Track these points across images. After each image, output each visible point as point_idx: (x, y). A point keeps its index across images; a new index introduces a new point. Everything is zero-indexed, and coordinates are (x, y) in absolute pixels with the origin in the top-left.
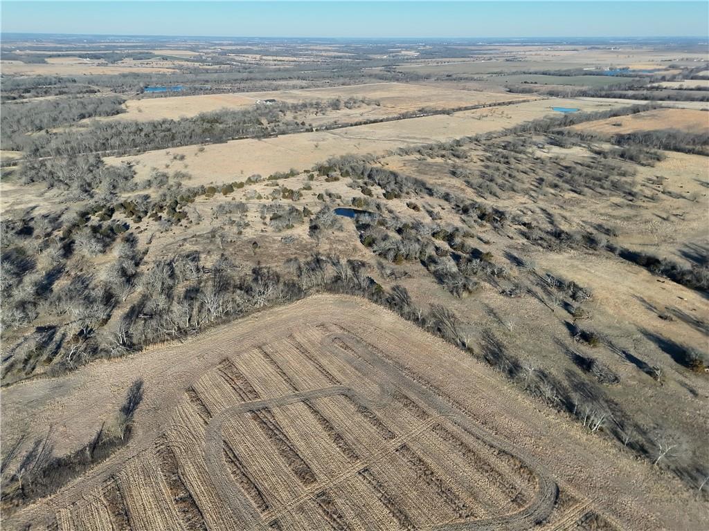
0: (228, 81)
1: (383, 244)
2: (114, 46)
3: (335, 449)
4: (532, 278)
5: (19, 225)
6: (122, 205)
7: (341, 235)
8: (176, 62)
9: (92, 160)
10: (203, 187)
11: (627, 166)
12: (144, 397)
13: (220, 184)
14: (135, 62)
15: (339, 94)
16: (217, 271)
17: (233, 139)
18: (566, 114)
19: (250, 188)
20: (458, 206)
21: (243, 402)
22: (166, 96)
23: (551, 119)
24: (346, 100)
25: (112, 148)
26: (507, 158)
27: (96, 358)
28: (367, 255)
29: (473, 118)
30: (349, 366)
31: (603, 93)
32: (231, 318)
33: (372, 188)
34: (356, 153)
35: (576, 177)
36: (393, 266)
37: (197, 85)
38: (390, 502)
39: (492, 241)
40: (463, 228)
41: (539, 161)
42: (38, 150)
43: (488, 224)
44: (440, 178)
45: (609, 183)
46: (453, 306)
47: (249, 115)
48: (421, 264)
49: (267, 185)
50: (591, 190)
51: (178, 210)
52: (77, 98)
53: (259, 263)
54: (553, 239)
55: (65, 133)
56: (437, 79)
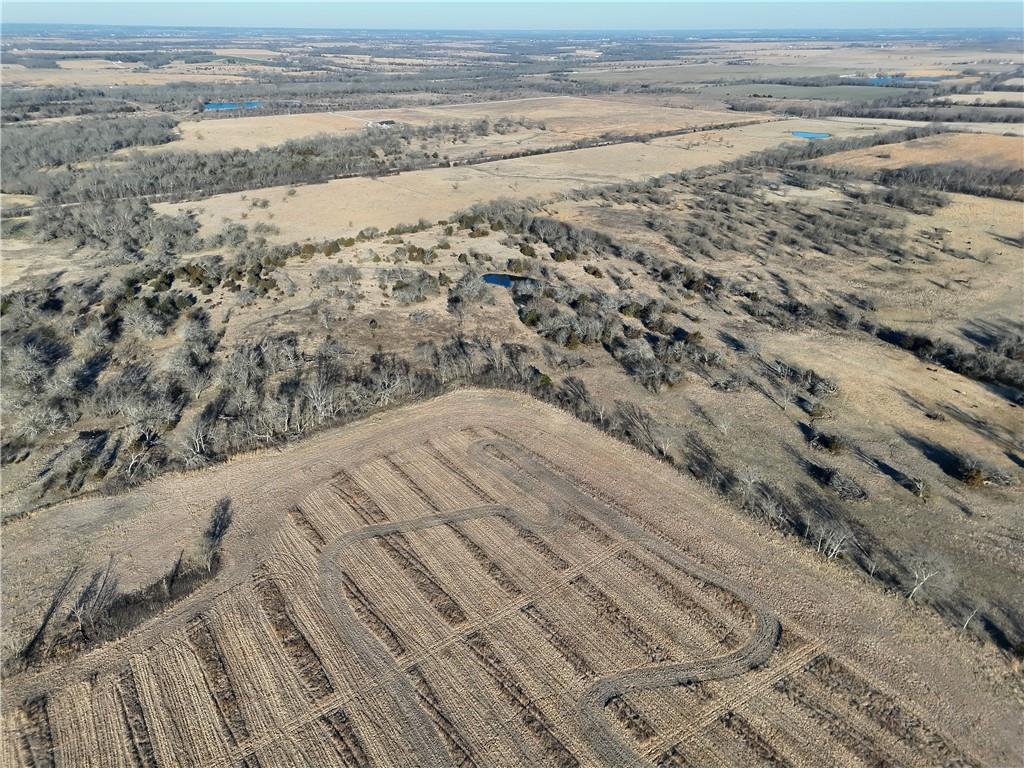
0: (326, 94)
1: (551, 322)
2: (157, 43)
3: (490, 582)
4: (755, 366)
5: (43, 297)
6: (184, 270)
7: (492, 309)
8: (248, 67)
9: (137, 207)
10: (296, 245)
11: (894, 214)
12: (234, 519)
13: (321, 241)
14: (188, 66)
15: (487, 113)
16: (322, 358)
17: (336, 178)
18: (813, 141)
19: (363, 247)
20: (656, 270)
21: (367, 526)
22: (236, 116)
23: (790, 148)
24: (496, 122)
25: (164, 190)
26: (726, 203)
27: (165, 471)
28: (530, 337)
29: (679, 147)
30: (505, 479)
31: (866, 111)
32: (346, 419)
33: (535, 246)
34: (512, 196)
35: (822, 230)
36: (565, 351)
37: (280, 101)
38: (562, 644)
39: (702, 317)
40: (662, 301)
41: (770, 207)
42: (59, 193)
43: (697, 295)
44: (630, 232)
45: (868, 237)
46: (646, 402)
47: (358, 144)
48: (603, 349)
49: (387, 242)
50: (842, 248)
51: (263, 277)
52: (108, 119)
53: (380, 348)
54: (787, 314)
55: (95, 169)
56: (628, 92)
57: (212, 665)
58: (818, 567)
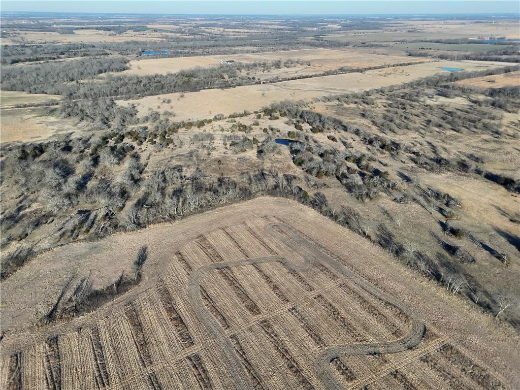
0: (201, 47)
1: (309, 164)
2: (121, 22)
3: (273, 295)
4: (417, 190)
5: (63, 144)
6: (129, 133)
7: (279, 157)
8: (164, 33)
9: (108, 102)
10: (183, 122)
11: (497, 112)
12: (149, 256)
13: (195, 120)
14: (136, 33)
15: (281, 57)
16: (194, 179)
17: (204, 89)
18: (453, 73)
19: (216, 124)
20: (366, 139)
21: (213, 263)
22: (157, 58)
23: (440, 76)
24: (285, 61)
25: (122, 94)
26: (404, 105)
27: (117, 231)
28: (298, 171)
29: (380, 75)
30: (282, 243)
31: (483, 57)
32: (204, 210)
33: (303, 125)
34: (291, 99)
35: (456, 119)
36: (316, 179)
37: (178, 50)
38: (309, 329)
39: (389, 164)
40: (368, 155)
41: (428, 107)
42: (72, 94)
43: (387, 152)
44: (353, 119)
45: (481, 124)
46: (358, 207)
47: (216, 72)
48: (336, 179)
49: (228, 122)
50: (467, 130)
51: (167, 138)
52: (96, 58)
53: (222, 174)
54: (435, 164)
55: (89, 83)
56: (354, 46)
57: (136, 327)
58: (447, 298)
